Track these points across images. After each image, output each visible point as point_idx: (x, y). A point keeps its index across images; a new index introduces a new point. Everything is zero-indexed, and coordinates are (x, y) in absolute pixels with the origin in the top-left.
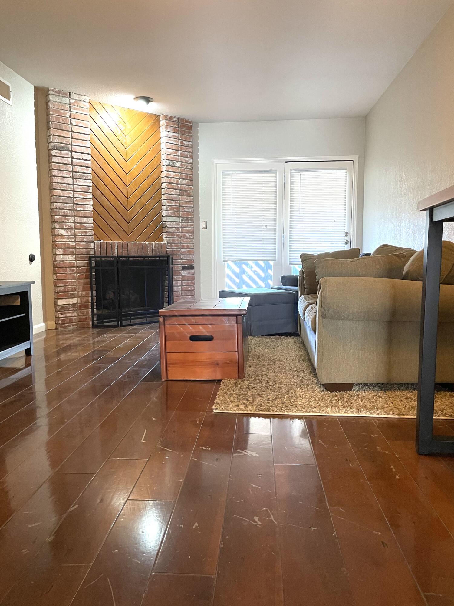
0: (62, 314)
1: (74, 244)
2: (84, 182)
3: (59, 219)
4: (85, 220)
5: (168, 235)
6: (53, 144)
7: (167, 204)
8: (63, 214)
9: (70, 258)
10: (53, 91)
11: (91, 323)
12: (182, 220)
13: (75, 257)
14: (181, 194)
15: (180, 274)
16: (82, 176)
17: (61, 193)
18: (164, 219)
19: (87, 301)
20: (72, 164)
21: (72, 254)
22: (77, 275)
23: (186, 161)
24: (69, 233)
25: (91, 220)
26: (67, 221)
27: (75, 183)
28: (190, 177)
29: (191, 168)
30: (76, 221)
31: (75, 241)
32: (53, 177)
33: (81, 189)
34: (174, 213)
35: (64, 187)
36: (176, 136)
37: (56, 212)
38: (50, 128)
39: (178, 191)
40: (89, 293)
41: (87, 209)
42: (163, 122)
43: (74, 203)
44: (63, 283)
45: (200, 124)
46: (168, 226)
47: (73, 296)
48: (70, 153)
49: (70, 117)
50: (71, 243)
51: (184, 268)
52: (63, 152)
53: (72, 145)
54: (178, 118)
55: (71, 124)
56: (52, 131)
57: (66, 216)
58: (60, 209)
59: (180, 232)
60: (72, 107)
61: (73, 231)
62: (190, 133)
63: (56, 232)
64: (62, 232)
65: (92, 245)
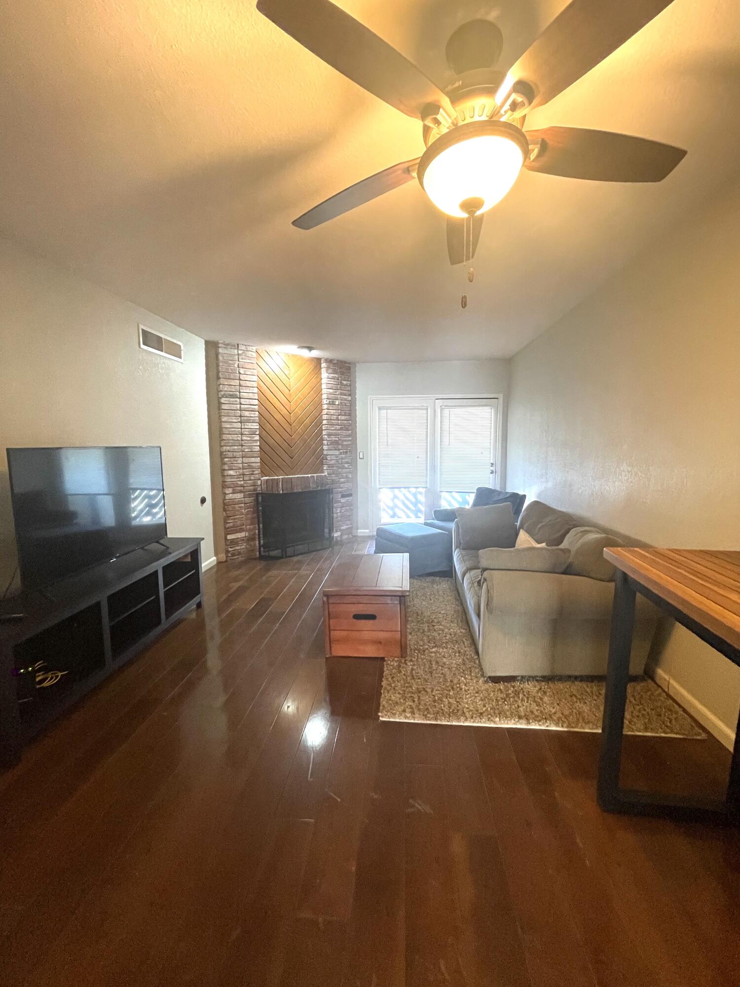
0: (231, 548)
1: (242, 482)
2: (252, 425)
3: (228, 461)
4: (253, 460)
5: (329, 467)
6: (222, 393)
7: (328, 439)
8: (232, 456)
9: (239, 496)
10: (222, 343)
11: (258, 553)
12: (341, 453)
13: (243, 494)
14: (341, 429)
15: (340, 502)
16: (250, 420)
17: (230, 437)
18: (325, 453)
19: (255, 534)
20: (240, 410)
21: (241, 492)
22: (245, 511)
23: (345, 399)
24: (238, 473)
25: (258, 460)
26: (235, 462)
27: (243, 427)
28: (349, 413)
29: (349, 405)
30: (244, 462)
31: (243, 480)
32: (223, 423)
33: (248, 432)
34: (334, 447)
35: (233, 431)
36: (335, 377)
37: (226, 454)
38: (220, 378)
39: (337, 426)
40: (256, 527)
41: (254, 450)
42: (324, 365)
43: (242, 446)
44: (232, 519)
45: (358, 365)
46: (328, 459)
47: (241, 530)
48: (238, 400)
49: (238, 367)
50: (239, 483)
51: (343, 496)
52: (231, 399)
53: (240, 392)
54: (338, 360)
55: (240, 373)
56: (222, 381)
57: (235, 458)
58: (229, 451)
59: (339, 464)
60: (240, 357)
61: (241, 471)
62: (349, 373)
63: (226, 473)
64: (231, 472)
65: (259, 482)
